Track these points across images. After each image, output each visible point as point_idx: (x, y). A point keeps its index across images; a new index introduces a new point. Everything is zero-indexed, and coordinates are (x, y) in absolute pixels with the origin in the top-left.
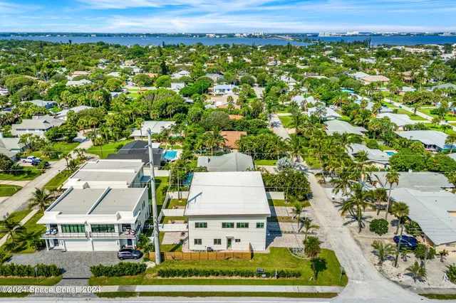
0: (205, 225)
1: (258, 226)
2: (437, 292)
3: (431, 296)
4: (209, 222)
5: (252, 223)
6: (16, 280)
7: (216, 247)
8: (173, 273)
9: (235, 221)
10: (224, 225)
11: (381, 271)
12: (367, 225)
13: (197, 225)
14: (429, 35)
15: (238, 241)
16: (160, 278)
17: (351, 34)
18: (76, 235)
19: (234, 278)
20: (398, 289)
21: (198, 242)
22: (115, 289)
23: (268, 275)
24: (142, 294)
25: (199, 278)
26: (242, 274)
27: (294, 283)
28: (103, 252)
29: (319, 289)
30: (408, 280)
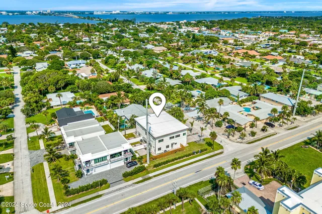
0: (162, 140)
1: (184, 134)
2: (250, 141)
3: (249, 143)
4: (164, 138)
5: (181, 134)
6: (85, 193)
7: (167, 149)
8: (160, 165)
9: (175, 135)
10: (170, 138)
11: (230, 140)
12: (214, 125)
13: (159, 141)
14: (161, 14)
15: (176, 144)
16: (155, 168)
17: (115, 12)
18: (102, 162)
19: (184, 158)
20: (239, 144)
21: (160, 149)
22: (140, 179)
23: (197, 153)
24: (155, 176)
25: (171, 163)
26: (186, 156)
27: (207, 153)
28: (116, 168)
29: (216, 152)
30: (240, 140)
